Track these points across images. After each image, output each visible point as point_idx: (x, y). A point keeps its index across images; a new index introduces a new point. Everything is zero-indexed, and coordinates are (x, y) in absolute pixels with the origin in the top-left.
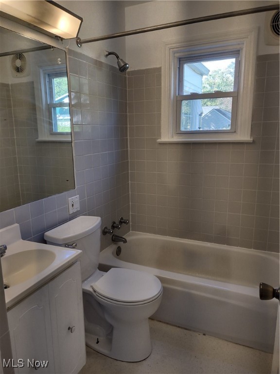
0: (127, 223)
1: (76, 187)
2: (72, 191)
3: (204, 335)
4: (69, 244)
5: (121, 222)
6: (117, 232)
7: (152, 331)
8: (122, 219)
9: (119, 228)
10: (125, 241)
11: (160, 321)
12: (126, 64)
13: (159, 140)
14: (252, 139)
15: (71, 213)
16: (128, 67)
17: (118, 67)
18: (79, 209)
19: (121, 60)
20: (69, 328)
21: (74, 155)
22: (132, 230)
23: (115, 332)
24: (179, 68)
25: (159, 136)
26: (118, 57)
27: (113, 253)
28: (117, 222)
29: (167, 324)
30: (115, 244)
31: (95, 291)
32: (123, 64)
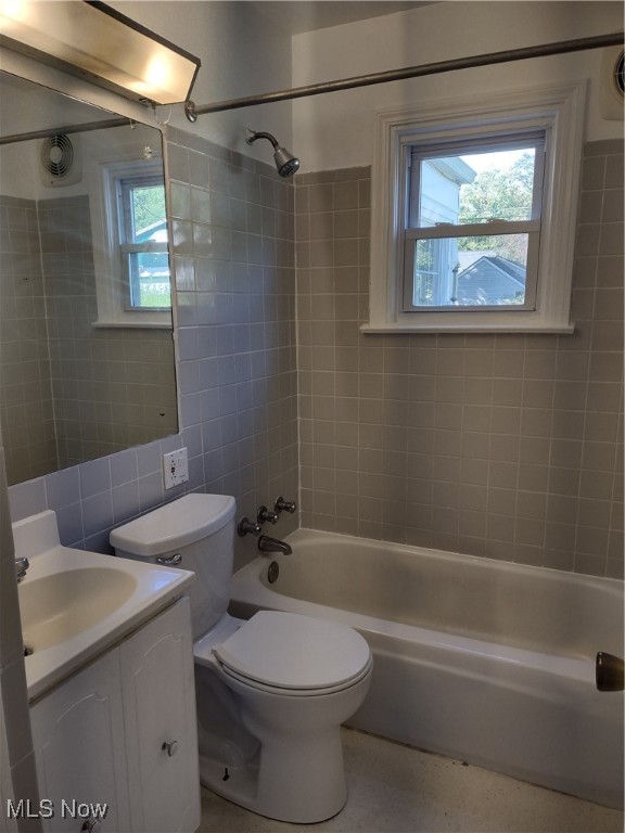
0: (293, 511)
1: (182, 430)
2: (172, 438)
3: (465, 764)
4: (166, 557)
5: (278, 508)
6: (270, 530)
7: (348, 753)
8: (281, 500)
9: (275, 522)
10: (288, 551)
11: (366, 733)
12: (294, 160)
13: (365, 328)
14: (572, 327)
15: (168, 487)
16: (298, 167)
17: (275, 166)
18: (186, 478)
19: (284, 150)
20: (164, 746)
21: (178, 358)
22: (303, 526)
23: (265, 756)
24: (411, 169)
25: (365, 317)
26: (275, 144)
27: (261, 578)
28: (271, 508)
29: (382, 737)
30: (266, 556)
31: (221, 663)
32: (286, 160)
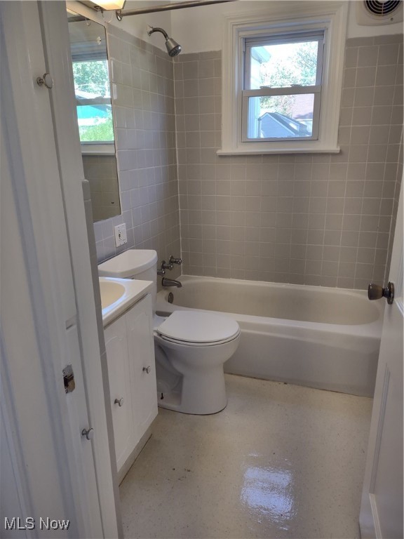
0: (180, 264)
1: (122, 212)
2: (118, 217)
3: (285, 383)
5: (171, 262)
6: (168, 274)
7: (227, 384)
8: (172, 257)
9: (171, 269)
10: (179, 285)
11: (232, 374)
12: (178, 46)
13: (219, 152)
14: (339, 149)
15: (118, 245)
16: (180, 50)
17: (167, 52)
18: (126, 241)
19: (172, 40)
20: (144, 369)
21: (118, 170)
22: (184, 274)
24: (245, 53)
25: (220, 146)
26: (166, 36)
27: (166, 298)
28: (167, 262)
29: (241, 375)
30: (166, 289)
31: (161, 335)
32: (173, 46)
